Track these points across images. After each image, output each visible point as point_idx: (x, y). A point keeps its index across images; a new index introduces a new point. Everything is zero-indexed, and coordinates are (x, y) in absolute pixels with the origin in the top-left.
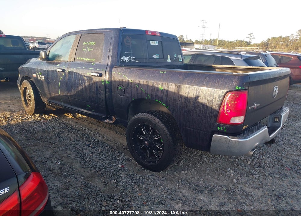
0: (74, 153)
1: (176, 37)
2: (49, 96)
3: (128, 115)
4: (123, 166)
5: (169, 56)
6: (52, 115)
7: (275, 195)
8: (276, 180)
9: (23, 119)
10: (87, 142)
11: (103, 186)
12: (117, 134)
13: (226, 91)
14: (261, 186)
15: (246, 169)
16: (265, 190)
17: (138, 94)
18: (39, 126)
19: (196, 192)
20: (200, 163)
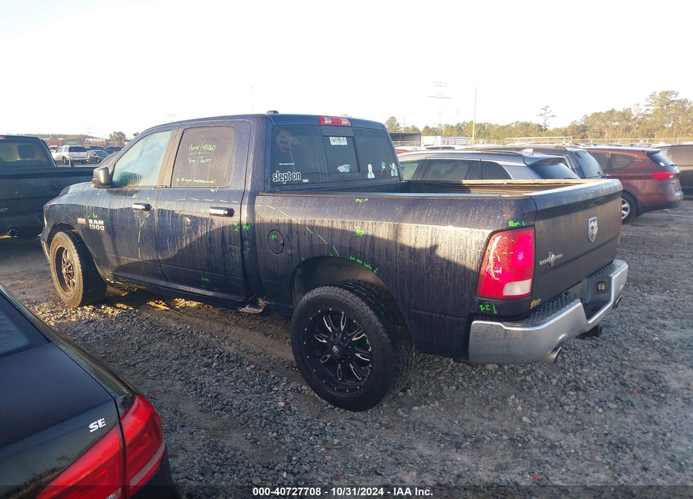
0: (180, 382)
1: (383, 126)
2: (115, 264)
3: (293, 294)
4: (287, 404)
5: (370, 167)
6: (122, 305)
7: (611, 443)
8: (612, 414)
9: (57, 318)
10: (205, 359)
11: (250, 446)
12: (268, 339)
13: (490, 231)
14: (581, 427)
15: (547, 394)
16: (590, 435)
17: (312, 247)
18: (95, 331)
19: (445, 447)
20: (451, 387)
